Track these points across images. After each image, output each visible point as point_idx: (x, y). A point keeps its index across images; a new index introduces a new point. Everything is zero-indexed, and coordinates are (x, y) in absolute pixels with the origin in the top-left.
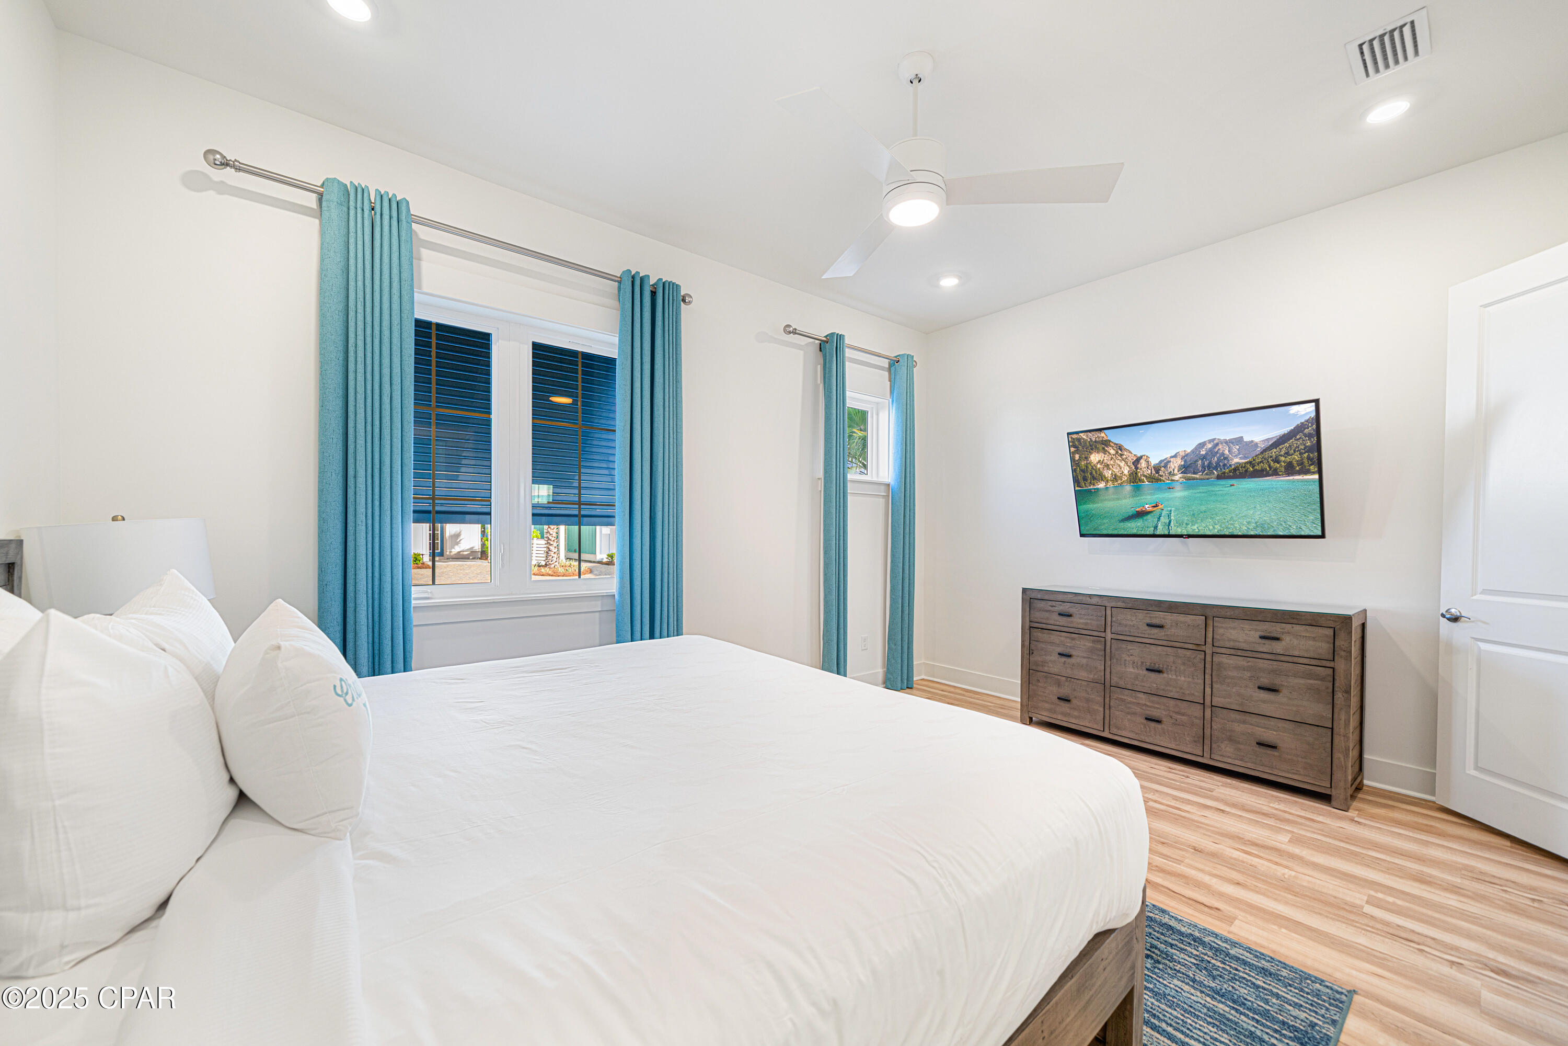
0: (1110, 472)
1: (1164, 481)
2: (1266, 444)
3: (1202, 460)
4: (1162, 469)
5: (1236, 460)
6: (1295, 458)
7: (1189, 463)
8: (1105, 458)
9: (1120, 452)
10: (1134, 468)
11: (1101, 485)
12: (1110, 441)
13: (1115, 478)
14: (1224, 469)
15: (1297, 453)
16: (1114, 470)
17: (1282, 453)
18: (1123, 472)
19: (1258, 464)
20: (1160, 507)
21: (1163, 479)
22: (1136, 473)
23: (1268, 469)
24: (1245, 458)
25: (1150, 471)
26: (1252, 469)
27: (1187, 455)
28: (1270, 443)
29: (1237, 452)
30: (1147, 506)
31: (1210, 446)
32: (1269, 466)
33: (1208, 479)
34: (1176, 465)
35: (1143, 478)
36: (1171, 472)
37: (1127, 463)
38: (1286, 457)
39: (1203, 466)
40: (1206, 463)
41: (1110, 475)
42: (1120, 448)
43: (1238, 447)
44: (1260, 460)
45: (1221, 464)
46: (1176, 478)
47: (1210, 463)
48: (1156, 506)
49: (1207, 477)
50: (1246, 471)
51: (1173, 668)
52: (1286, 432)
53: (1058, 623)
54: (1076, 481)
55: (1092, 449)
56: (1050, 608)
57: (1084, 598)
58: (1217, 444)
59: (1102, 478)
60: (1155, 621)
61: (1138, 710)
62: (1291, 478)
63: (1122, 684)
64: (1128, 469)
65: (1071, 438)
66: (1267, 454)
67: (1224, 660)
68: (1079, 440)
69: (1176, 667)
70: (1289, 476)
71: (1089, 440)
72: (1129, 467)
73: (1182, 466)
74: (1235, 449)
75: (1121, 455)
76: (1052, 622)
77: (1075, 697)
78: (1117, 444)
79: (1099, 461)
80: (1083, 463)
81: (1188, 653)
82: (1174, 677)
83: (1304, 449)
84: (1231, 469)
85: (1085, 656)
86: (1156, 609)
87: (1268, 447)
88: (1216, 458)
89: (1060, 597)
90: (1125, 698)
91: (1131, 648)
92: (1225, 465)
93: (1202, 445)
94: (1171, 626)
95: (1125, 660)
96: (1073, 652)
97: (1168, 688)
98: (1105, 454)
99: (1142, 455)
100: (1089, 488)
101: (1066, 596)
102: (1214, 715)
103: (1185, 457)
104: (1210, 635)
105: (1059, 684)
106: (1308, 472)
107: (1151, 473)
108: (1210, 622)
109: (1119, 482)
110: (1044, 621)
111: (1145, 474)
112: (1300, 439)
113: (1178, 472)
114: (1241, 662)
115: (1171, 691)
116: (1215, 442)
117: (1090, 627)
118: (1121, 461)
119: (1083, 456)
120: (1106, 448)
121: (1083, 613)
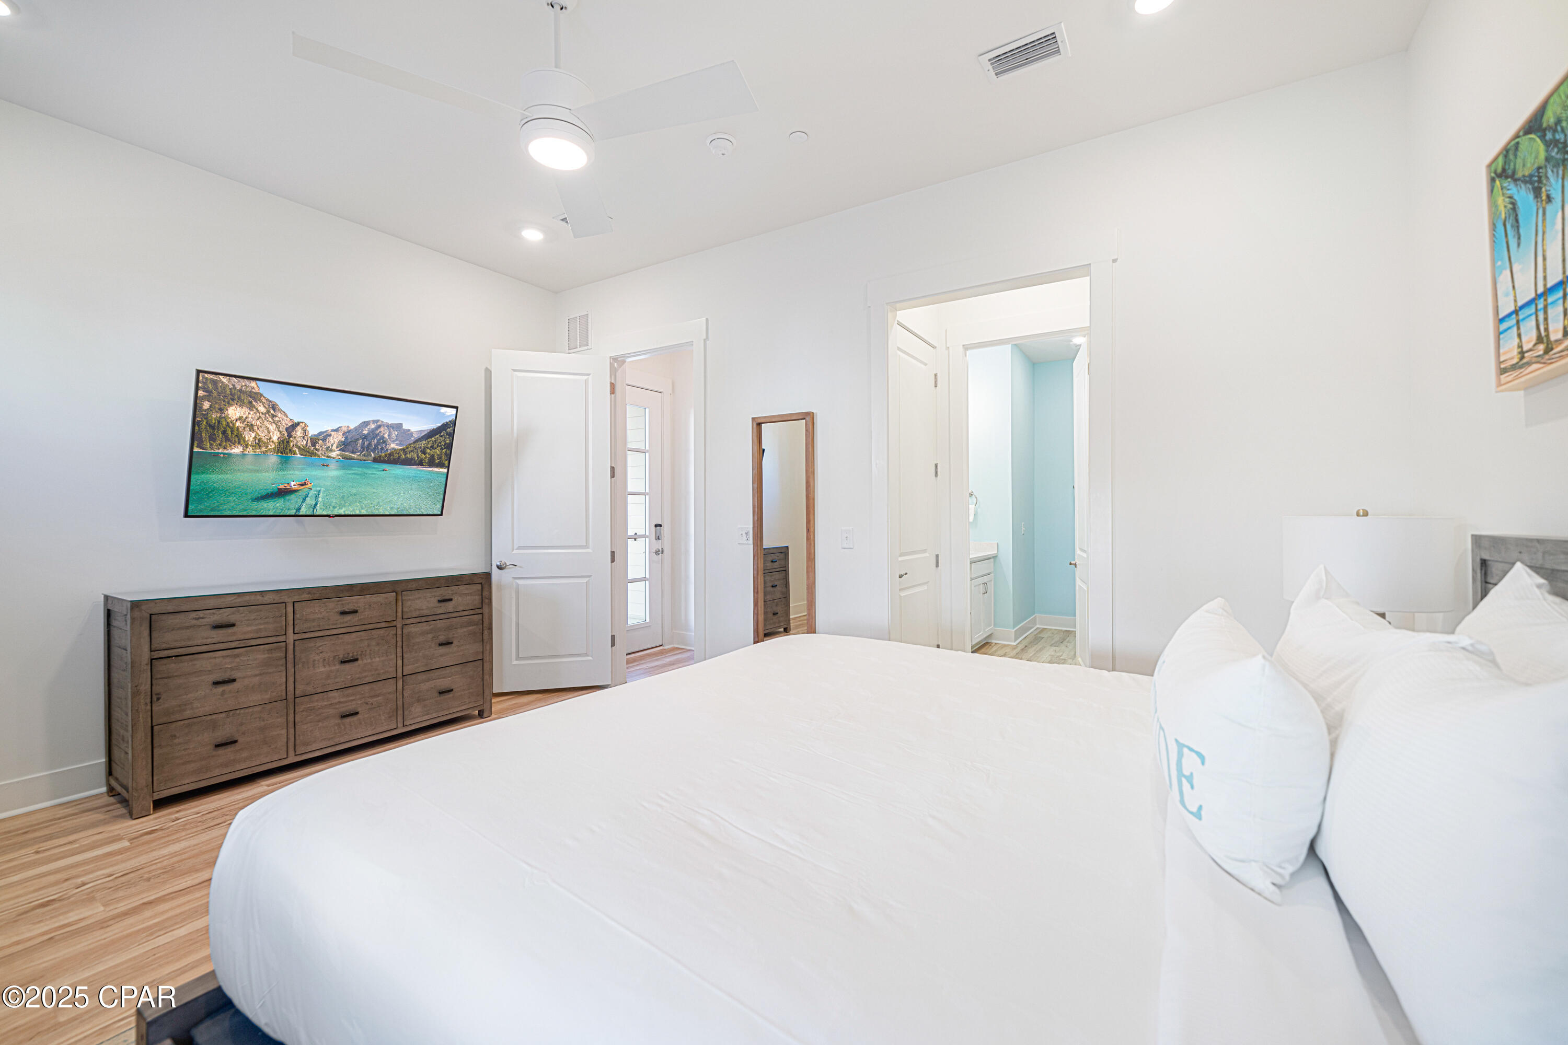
0: (253, 435)
1: (319, 456)
2: (419, 435)
3: (363, 439)
4: (320, 442)
5: (393, 446)
6: (436, 452)
7: (349, 440)
8: (250, 416)
9: (272, 412)
10: (286, 434)
11: (237, 450)
12: (261, 395)
13: (259, 443)
14: (381, 453)
15: (439, 448)
16: (260, 433)
17: (429, 446)
18: (271, 438)
19: (409, 453)
20: (309, 486)
21: (319, 453)
22: (288, 442)
23: (416, 458)
24: (400, 444)
25: (305, 442)
26: (404, 457)
27: (349, 432)
28: (422, 435)
29: (395, 438)
30: (293, 483)
31: (372, 426)
32: (418, 455)
33: (364, 460)
34: (336, 440)
35: (295, 449)
36: (329, 447)
37: (278, 428)
38: (431, 450)
39: (362, 447)
40: (366, 444)
41: (251, 439)
42: (274, 407)
43: (396, 433)
44: (412, 449)
45: (380, 447)
46: (333, 454)
47: (370, 444)
48: (305, 484)
49: (364, 458)
50: (399, 457)
51: (368, 652)
52: (435, 428)
53: (209, 641)
54: (195, 437)
55: (233, 400)
56: (194, 622)
57: (253, 597)
58: (380, 426)
59: (239, 439)
60: (347, 608)
61: (331, 711)
62: (431, 469)
63: (310, 690)
64: (279, 435)
65: (203, 377)
66: (417, 445)
67: (413, 629)
68: (215, 383)
69: (371, 650)
70: (430, 467)
71: (231, 386)
72: (281, 432)
73: (342, 442)
74: (395, 434)
75: (273, 416)
76: (199, 642)
77: (244, 734)
78: (270, 401)
79: (240, 418)
80: (214, 416)
81: (382, 632)
82: (369, 661)
83: (444, 446)
84: (387, 453)
85: (257, 672)
86: (347, 595)
87: (420, 439)
88: (376, 441)
89: (212, 603)
90: (315, 704)
91: (321, 644)
92: (382, 449)
93: (366, 424)
94: (365, 608)
95: (314, 661)
96: (235, 675)
97: (364, 674)
98: (251, 410)
99: (299, 421)
100: (217, 451)
101: (222, 600)
102: (405, 684)
103: (346, 433)
104: (400, 610)
105: (214, 726)
106: (441, 465)
107: (307, 444)
108: (400, 597)
109: (263, 449)
110: (183, 644)
111: (299, 444)
112: (443, 436)
113: (337, 448)
114: (425, 627)
115: (366, 677)
116: (378, 423)
117: (263, 634)
118: (271, 423)
119: (217, 406)
120: (254, 403)
121: (253, 618)
